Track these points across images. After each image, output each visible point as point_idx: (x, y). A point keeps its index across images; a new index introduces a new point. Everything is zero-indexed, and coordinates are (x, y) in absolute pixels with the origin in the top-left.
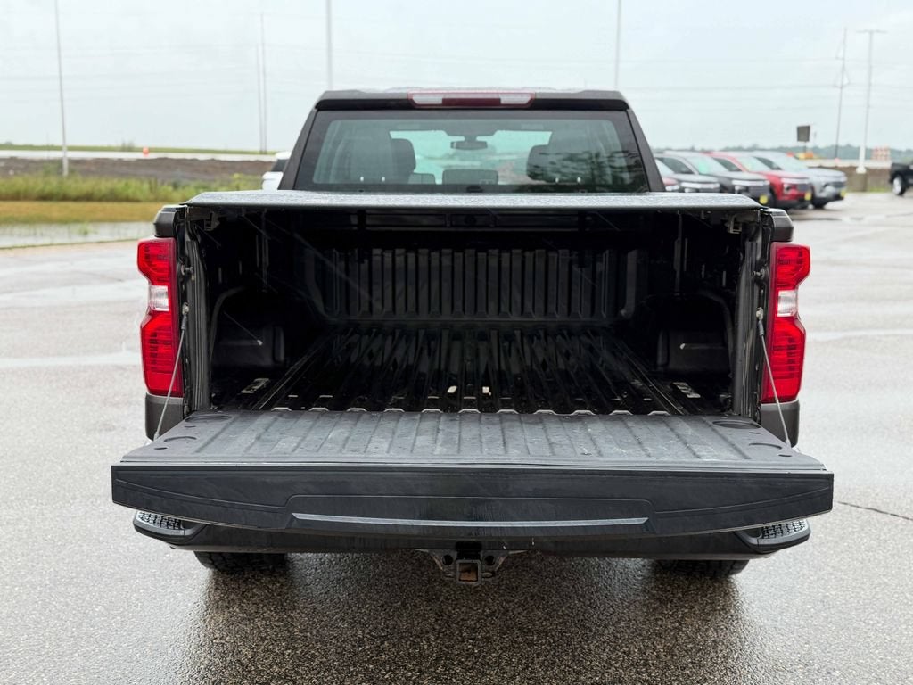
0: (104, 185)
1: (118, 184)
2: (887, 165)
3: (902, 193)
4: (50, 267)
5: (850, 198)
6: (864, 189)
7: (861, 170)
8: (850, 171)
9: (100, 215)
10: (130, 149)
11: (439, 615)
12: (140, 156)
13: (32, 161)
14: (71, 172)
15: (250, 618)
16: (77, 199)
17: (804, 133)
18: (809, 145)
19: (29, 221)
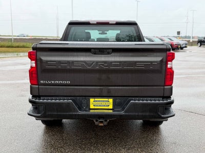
0: (21, 44)
1: (25, 44)
2: (197, 40)
3: (200, 46)
4: (9, 62)
5: (189, 47)
6: (192, 45)
7: (191, 41)
8: (189, 41)
9: (21, 51)
10: (27, 36)
11: (95, 134)
12: (30, 38)
13: (5, 39)
14: (14, 41)
15: (53, 135)
16: (15, 47)
17: (179, 33)
18: (180, 36)
19: (4, 52)
